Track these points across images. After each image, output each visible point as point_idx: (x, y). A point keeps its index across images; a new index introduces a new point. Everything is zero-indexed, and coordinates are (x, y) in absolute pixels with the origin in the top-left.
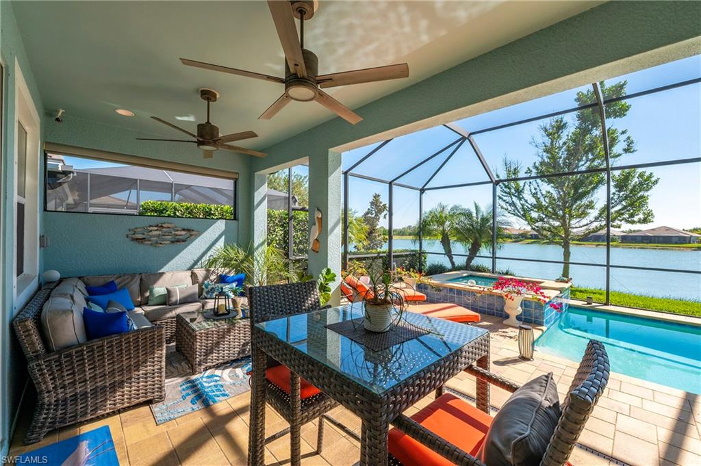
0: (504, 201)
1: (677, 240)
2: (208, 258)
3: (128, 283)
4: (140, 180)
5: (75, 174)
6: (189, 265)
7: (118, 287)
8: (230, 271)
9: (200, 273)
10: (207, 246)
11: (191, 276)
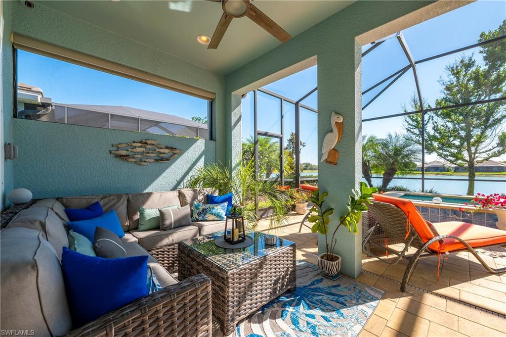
0: (412, 132)
1: (496, 169)
2: (189, 179)
3: (114, 205)
4: (111, 115)
5: (54, 108)
6: (172, 186)
7: (104, 209)
8: (215, 191)
9: (188, 193)
10: (189, 166)
11: (179, 196)
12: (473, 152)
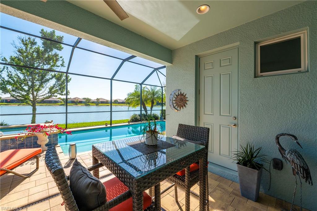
12: (35, 95)
